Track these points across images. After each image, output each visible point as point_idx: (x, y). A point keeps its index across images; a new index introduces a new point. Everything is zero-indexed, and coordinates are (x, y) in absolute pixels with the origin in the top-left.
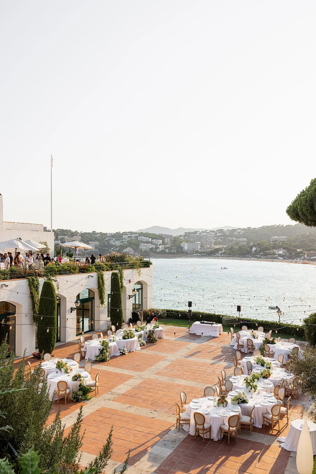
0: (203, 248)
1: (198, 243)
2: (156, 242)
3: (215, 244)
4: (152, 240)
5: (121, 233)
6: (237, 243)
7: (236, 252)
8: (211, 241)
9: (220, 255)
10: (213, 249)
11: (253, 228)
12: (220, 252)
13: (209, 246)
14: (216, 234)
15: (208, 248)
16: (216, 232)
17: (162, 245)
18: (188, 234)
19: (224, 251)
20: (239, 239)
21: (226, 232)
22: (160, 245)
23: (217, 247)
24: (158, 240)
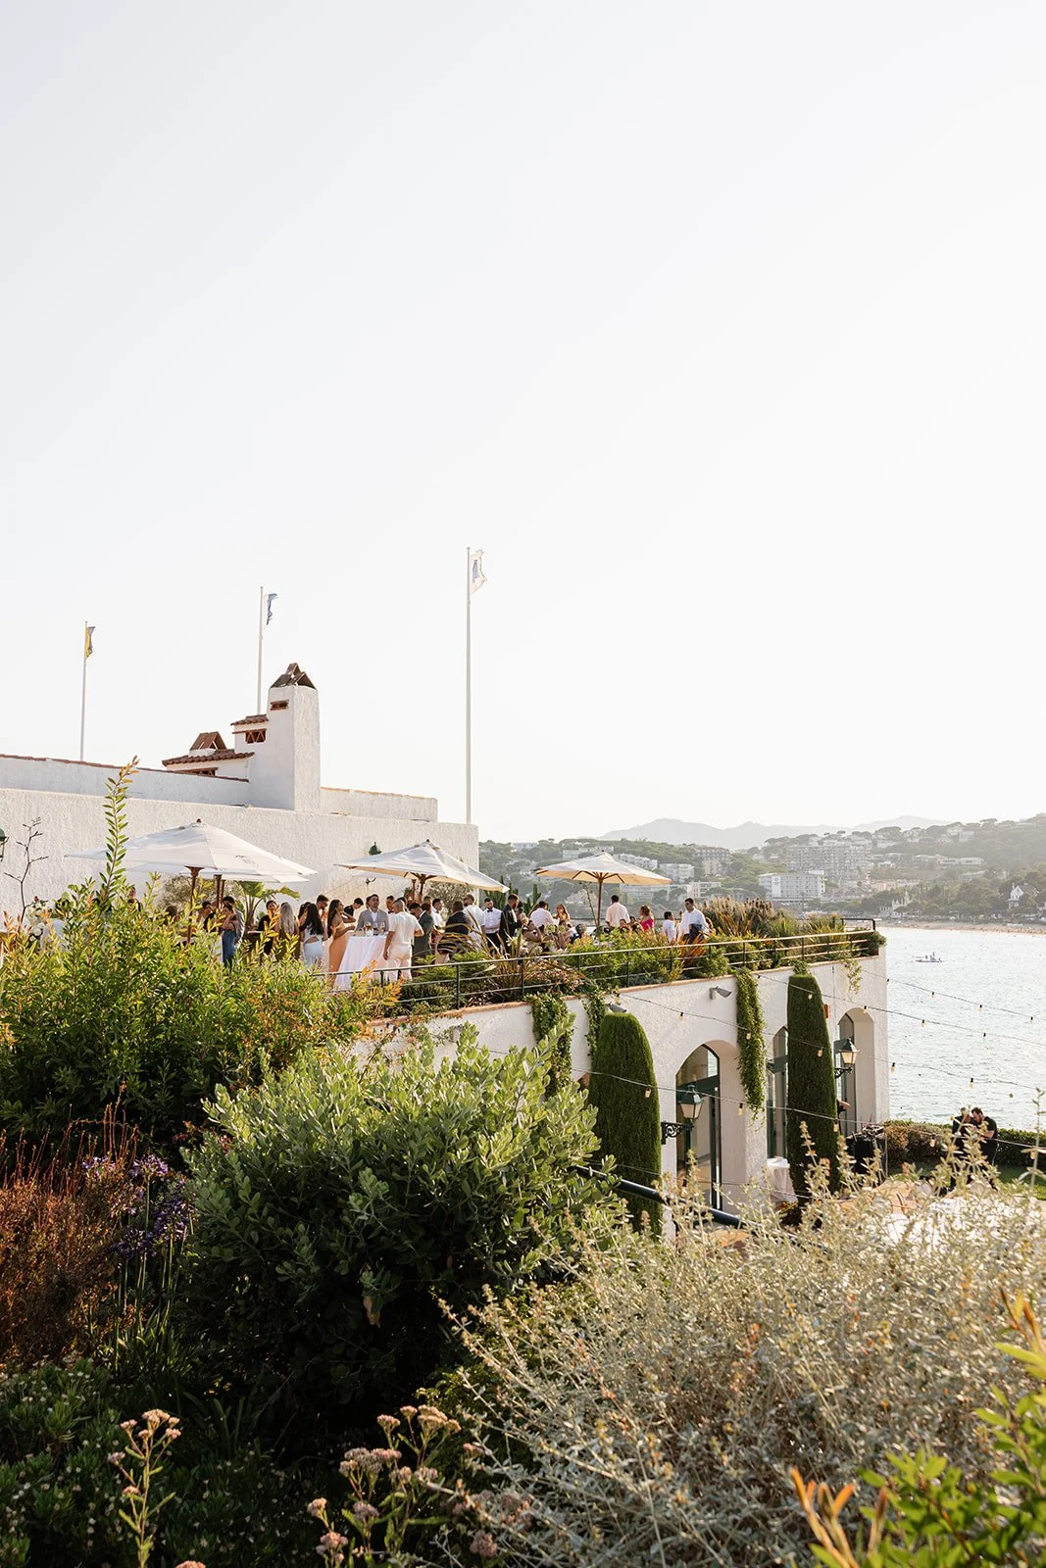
0: (835, 890)
1: (816, 872)
2: (675, 871)
3: (875, 875)
4: (661, 866)
5: (556, 842)
6: (951, 875)
7: (952, 903)
8: (858, 868)
9: (895, 915)
10: (870, 896)
11: (1004, 823)
12: (896, 905)
13: (855, 882)
14: (875, 843)
15: (852, 891)
16: (874, 837)
17: (692, 883)
18: (778, 843)
19: (908, 901)
20: (957, 861)
21: (911, 837)
22: (687, 881)
23: (883, 886)
24: (681, 865)
